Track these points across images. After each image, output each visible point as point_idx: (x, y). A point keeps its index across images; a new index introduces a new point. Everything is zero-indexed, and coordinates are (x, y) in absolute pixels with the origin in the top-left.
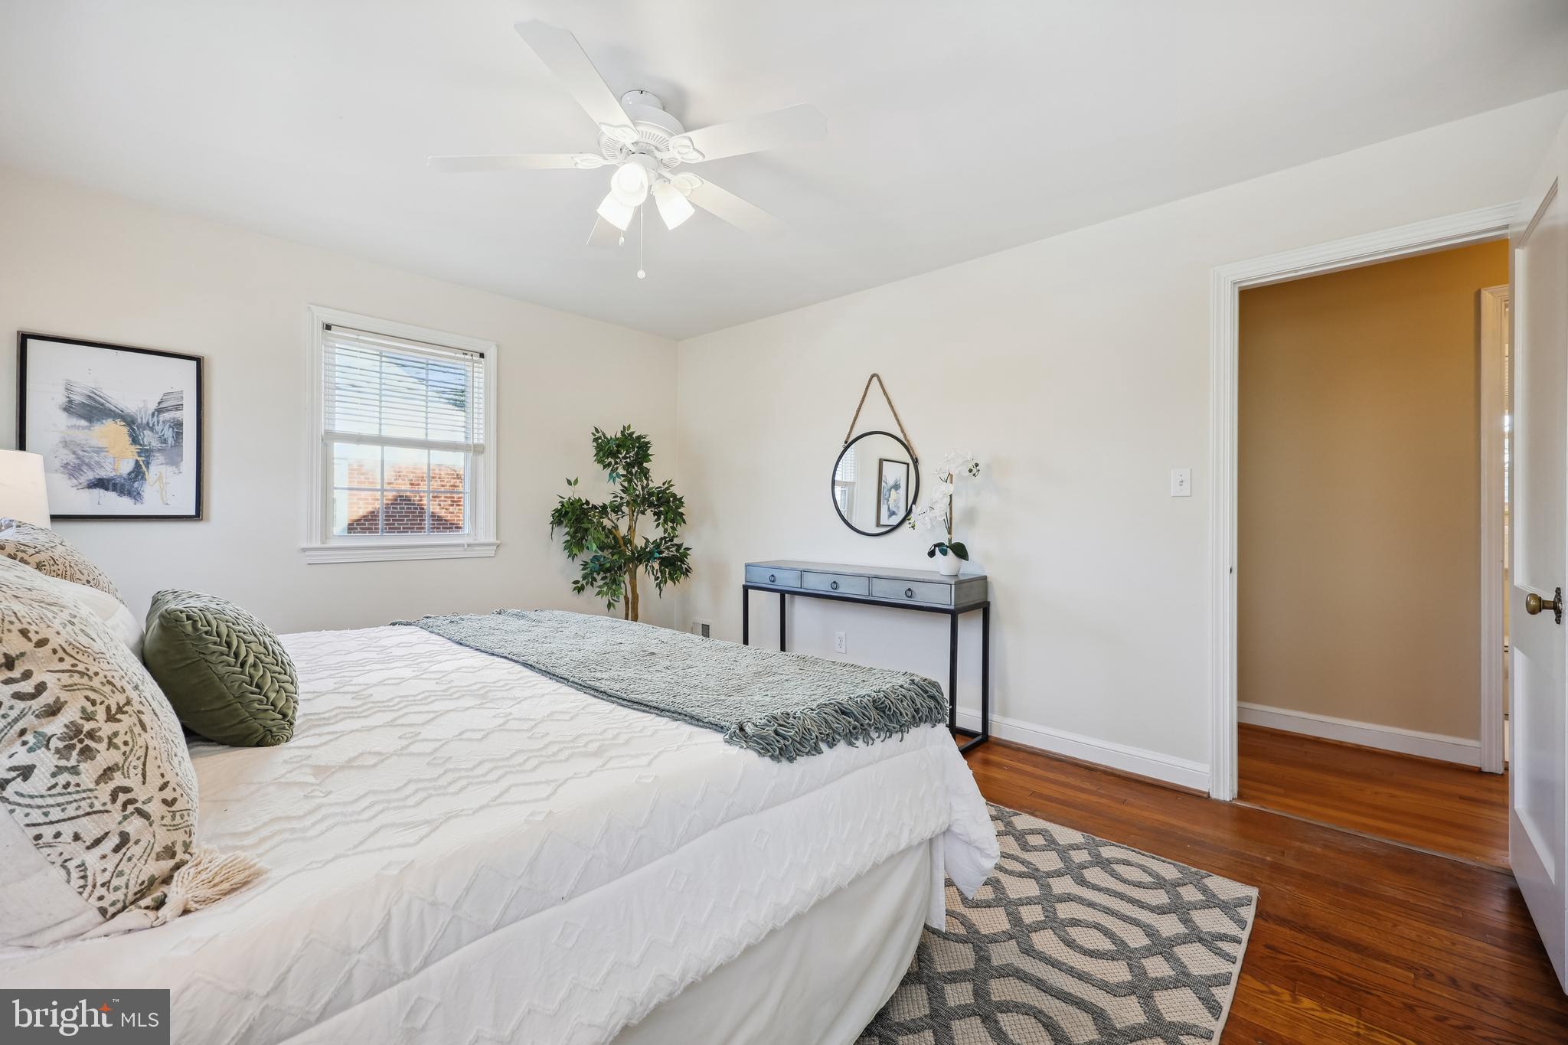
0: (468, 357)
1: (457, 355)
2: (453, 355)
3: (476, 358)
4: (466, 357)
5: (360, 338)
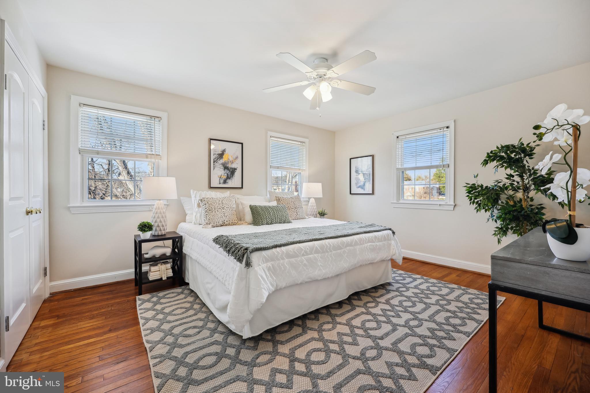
0: (442, 130)
1: (438, 131)
2: (436, 131)
3: (446, 129)
4: (441, 130)
5: (407, 137)
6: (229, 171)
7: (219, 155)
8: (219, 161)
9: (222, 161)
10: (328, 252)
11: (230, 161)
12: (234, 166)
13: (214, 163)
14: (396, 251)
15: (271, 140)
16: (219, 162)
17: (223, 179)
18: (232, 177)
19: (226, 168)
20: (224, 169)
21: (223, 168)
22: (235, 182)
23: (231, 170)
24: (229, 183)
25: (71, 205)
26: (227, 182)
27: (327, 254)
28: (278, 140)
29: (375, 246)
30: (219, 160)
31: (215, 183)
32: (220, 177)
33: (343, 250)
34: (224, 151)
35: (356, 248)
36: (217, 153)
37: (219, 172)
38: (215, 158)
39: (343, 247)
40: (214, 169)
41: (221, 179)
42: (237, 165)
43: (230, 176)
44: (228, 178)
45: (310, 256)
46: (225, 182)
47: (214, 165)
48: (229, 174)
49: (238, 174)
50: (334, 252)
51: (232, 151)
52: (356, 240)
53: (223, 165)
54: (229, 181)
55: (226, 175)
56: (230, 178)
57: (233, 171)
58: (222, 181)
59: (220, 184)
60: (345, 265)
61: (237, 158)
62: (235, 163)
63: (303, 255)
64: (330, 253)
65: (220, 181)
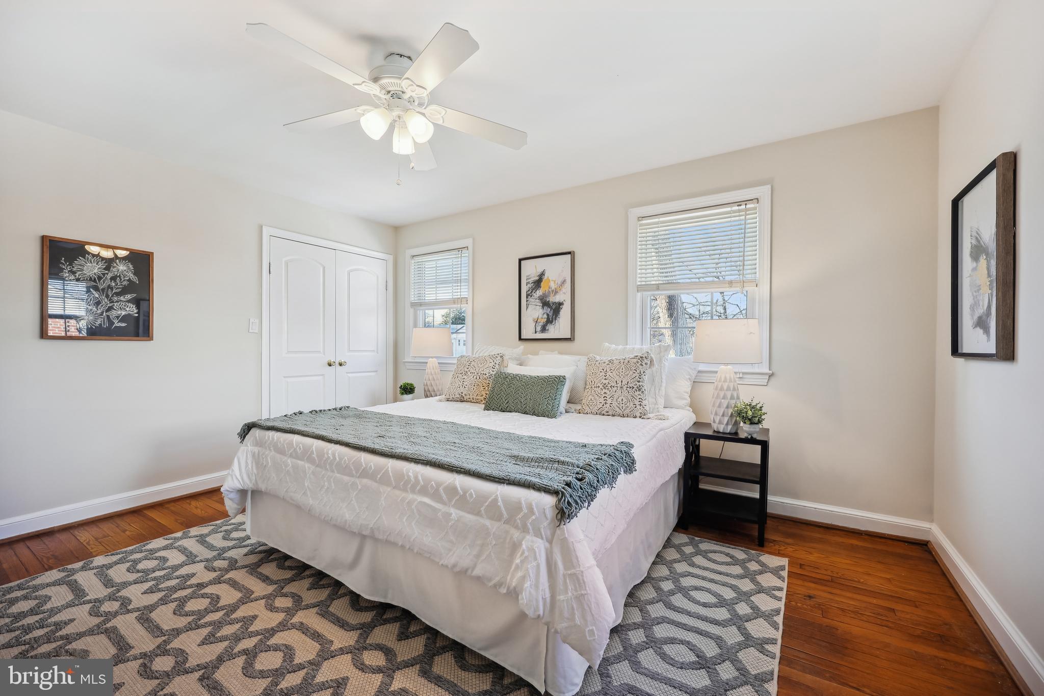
6: (551, 308)
7: (534, 283)
8: (534, 294)
9: (539, 293)
10: (326, 469)
11: (553, 291)
12: (557, 299)
13: (527, 297)
14: (523, 578)
15: (641, 225)
16: (535, 296)
17: (541, 324)
18: (555, 320)
19: (545, 304)
20: (543, 307)
21: (541, 305)
22: (560, 328)
23: (554, 307)
24: (550, 330)
25: (406, 360)
26: (547, 329)
27: (323, 472)
28: (661, 219)
29: (439, 514)
30: (534, 291)
31: (528, 333)
32: (536, 322)
33: (353, 479)
34: (542, 274)
35: (381, 490)
36: (531, 280)
37: (534, 313)
38: (529, 290)
39: (356, 473)
40: (527, 308)
41: (537, 325)
42: (563, 296)
43: (552, 318)
44: (549, 321)
45: (299, 461)
46: (544, 329)
47: (527, 301)
48: (550, 314)
49: (565, 312)
50: (338, 475)
51: (556, 270)
52: (387, 471)
53: (541, 300)
54: (550, 327)
55: (545, 316)
56: (551, 322)
57: (556, 309)
58: (539, 328)
59: (536, 332)
60: (347, 516)
61: (564, 282)
62: (561, 292)
63: (291, 456)
64: (329, 473)
65: (536, 328)
